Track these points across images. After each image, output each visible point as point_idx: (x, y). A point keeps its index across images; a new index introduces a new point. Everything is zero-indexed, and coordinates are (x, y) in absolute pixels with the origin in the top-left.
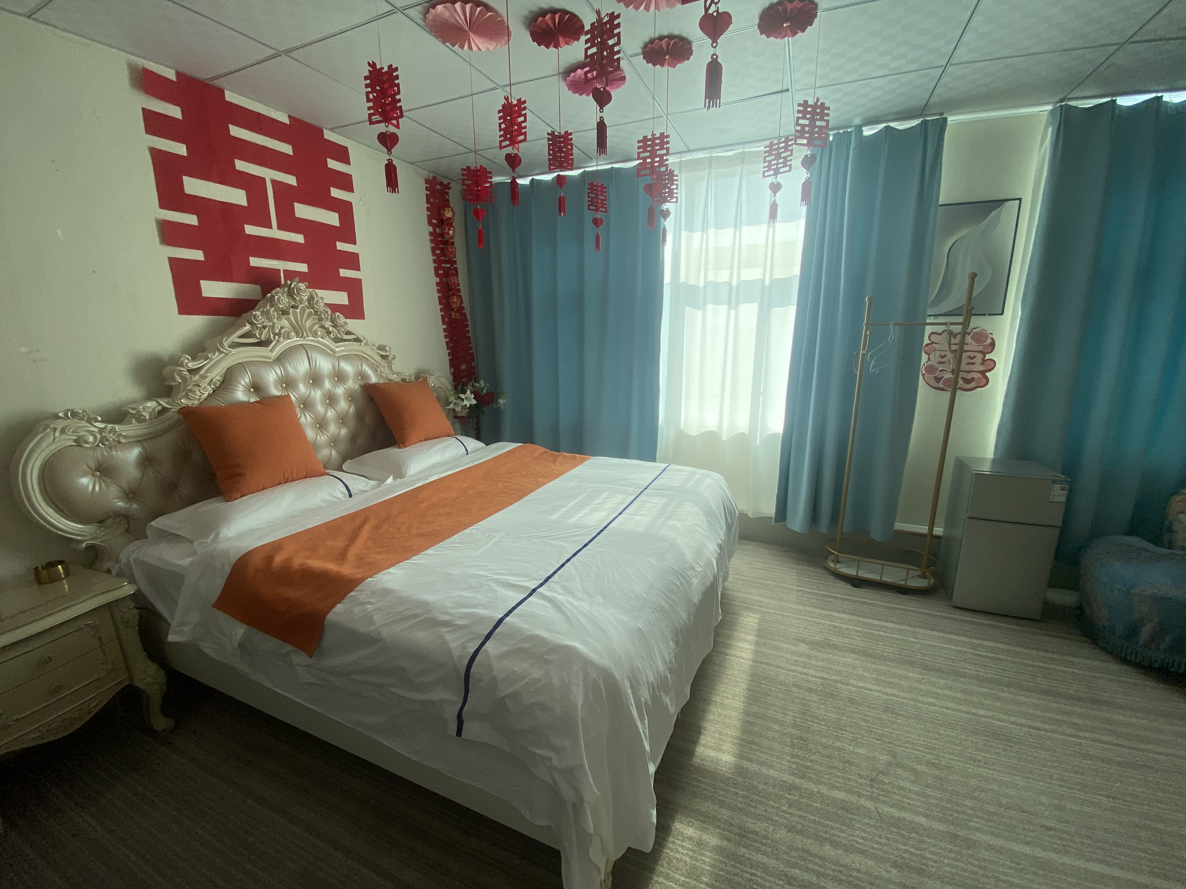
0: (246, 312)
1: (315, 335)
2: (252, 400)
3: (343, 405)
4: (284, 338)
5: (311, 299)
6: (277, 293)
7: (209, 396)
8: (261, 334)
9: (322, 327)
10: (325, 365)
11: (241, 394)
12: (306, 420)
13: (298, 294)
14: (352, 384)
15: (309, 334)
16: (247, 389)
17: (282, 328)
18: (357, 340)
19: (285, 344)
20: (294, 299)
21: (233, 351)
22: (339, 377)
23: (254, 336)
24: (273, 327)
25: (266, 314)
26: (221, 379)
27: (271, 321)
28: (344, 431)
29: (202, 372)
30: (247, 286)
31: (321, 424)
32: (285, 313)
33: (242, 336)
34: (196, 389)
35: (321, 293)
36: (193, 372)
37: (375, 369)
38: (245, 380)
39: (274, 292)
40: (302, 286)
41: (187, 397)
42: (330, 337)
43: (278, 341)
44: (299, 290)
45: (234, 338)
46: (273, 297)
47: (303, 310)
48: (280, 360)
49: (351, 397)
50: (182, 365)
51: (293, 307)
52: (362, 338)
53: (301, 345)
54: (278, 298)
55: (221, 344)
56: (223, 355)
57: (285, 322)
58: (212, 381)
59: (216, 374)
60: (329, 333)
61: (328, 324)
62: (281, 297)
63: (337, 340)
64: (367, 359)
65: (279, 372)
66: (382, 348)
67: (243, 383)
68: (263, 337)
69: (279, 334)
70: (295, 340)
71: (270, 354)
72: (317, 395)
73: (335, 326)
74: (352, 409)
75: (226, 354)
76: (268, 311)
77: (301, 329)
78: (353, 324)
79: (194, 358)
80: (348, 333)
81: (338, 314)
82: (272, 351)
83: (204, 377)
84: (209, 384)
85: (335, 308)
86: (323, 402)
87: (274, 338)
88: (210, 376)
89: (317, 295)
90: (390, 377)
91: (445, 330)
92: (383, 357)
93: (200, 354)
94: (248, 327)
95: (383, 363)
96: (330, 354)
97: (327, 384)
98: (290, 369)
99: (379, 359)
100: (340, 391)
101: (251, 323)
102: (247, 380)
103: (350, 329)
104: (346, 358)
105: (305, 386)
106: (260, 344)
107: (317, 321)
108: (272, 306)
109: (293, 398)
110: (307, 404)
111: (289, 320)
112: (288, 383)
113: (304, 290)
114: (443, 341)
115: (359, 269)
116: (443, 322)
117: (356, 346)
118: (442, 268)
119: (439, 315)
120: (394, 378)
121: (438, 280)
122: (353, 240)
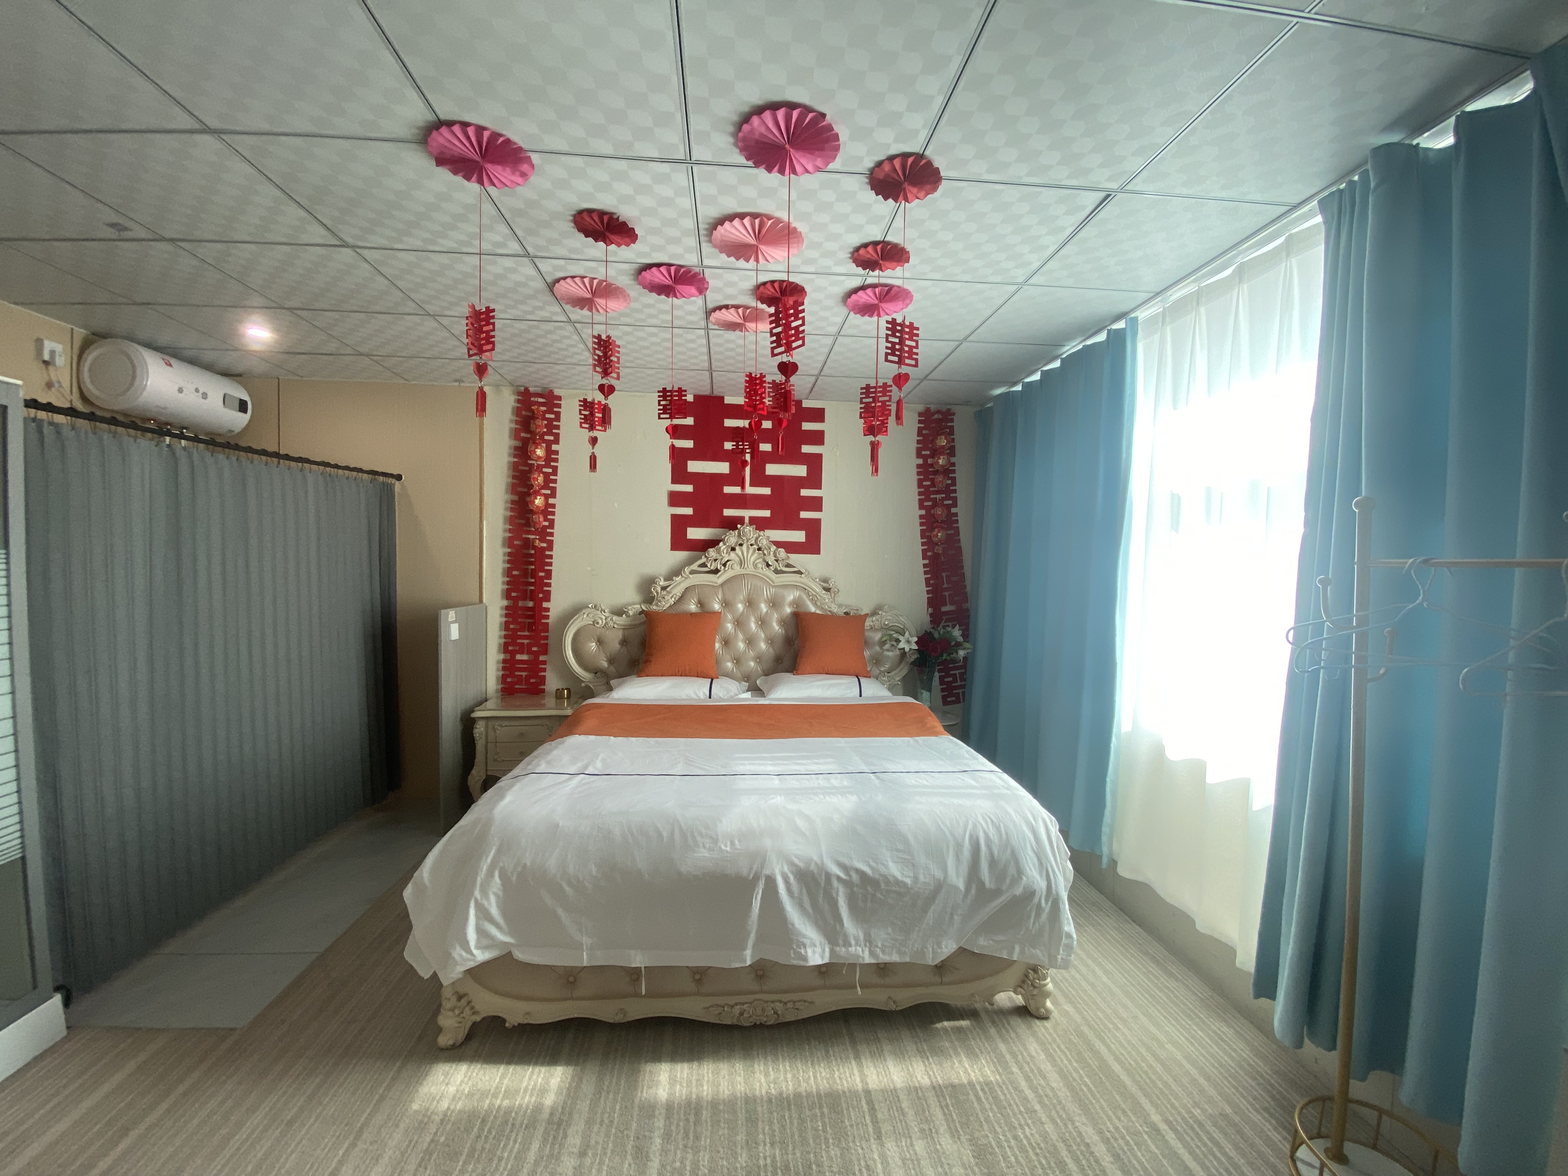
0: (707, 548)
1: (757, 567)
2: (697, 612)
3: (776, 627)
4: (729, 568)
5: (757, 538)
6: (731, 535)
7: (673, 604)
8: (712, 565)
9: (764, 560)
10: (762, 592)
11: (693, 607)
13: (745, 535)
14: (788, 611)
15: (752, 566)
16: (696, 604)
17: (729, 560)
18: (800, 573)
19: (731, 573)
20: (742, 538)
21: (692, 576)
22: (776, 603)
23: (707, 566)
24: (722, 560)
25: (721, 551)
26: (680, 594)
27: (721, 555)
28: (771, 652)
29: (668, 590)
30: (713, 530)
31: (752, 642)
32: (733, 549)
33: (698, 566)
34: (664, 600)
35: (771, 533)
36: (664, 588)
37: (814, 600)
39: (727, 534)
40: (749, 528)
41: (657, 605)
42: (770, 570)
43: (725, 570)
44: (745, 532)
45: (695, 567)
46: (727, 538)
47: (749, 547)
48: (724, 585)
49: (783, 622)
50: (657, 583)
51: (740, 545)
52: (804, 571)
54: (731, 539)
55: (686, 571)
56: (685, 578)
57: (732, 556)
58: (675, 595)
59: (678, 591)
60: (770, 566)
62: (734, 538)
63: (777, 572)
64: (808, 590)
65: (721, 595)
66: (825, 581)
67: (694, 599)
68: (713, 568)
69: (726, 565)
70: (739, 570)
71: (717, 580)
72: (752, 616)
73: (777, 560)
74: (783, 632)
75: (687, 578)
76: (722, 548)
78: (801, 559)
79: (667, 580)
80: (788, 566)
81: (785, 550)
83: (669, 592)
84: (673, 597)
85: (783, 545)
86: (757, 624)
87: (722, 568)
88: (674, 591)
89: (766, 535)
90: (832, 608)
91: (925, 566)
92: (827, 590)
93: (671, 578)
94: (704, 559)
95: (825, 595)
96: (770, 584)
97: (763, 609)
98: (729, 593)
99: (820, 591)
100: (775, 614)
101: (706, 557)
102: (697, 598)
103: (790, 562)
104: (785, 587)
105: (742, 607)
106: (711, 572)
107: (761, 556)
108: (725, 544)
109: (729, 616)
110: (740, 622)
111: (737, 555)
112: (728, 603)
114: (921, 578)
115: (821, 510)
116: (924, 557)
117: (796, 577)
118: (930, 500)
119: (920, 548)
120: (835, 609)
121: (923, 512)
122: (818, 486)
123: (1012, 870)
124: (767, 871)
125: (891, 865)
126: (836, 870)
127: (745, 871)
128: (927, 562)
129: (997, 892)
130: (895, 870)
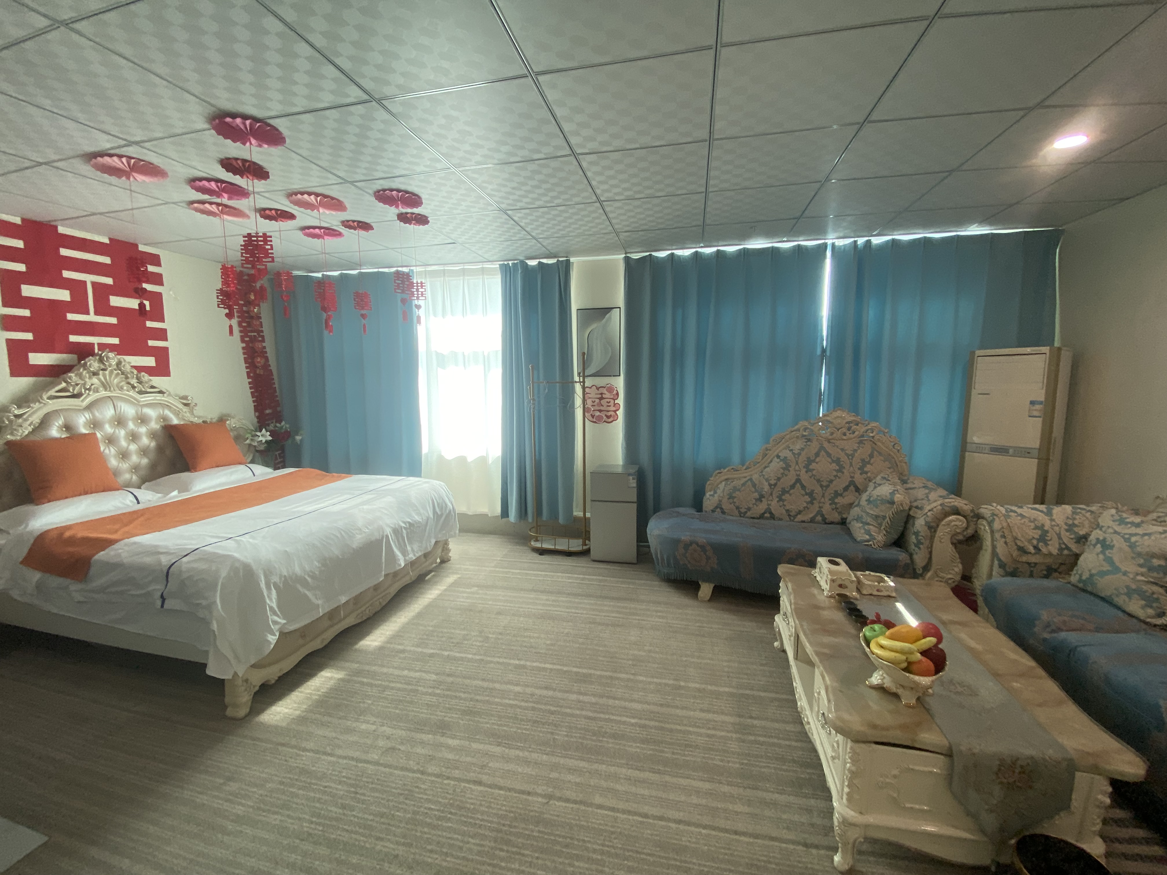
0: (64, 373)
1: (121, 389)
2: (63, 437)
3: (145, 441)
4: (94, 392)
5: (119, 363)
6: (89, 361)
7: (30, 433)
8: (74, 390)
9: (129, 383)
10: (129, 411)
11: (55, 432)
12: (110, 452)
13: (107, 361)
14: (155, 426)
15: (116, 388)
16: (60, 428)
17: (92, 385)
18: (161, 392)
19: (93, 397)
20: (104, 364)
21: (50, 402)
22: (143, 420)
23: (68, 391)
24: (85, 384)
25: (80, 376)
26: (39, 421)
27: (82, 380)
28: (145, 461)
29: (25, 417)
30: (64, 356)
31: (124, 455)
32: (95, 374)
33: (57, 392)
34: (20, 429)
35: (128, 358)
36: (17, 416)
37: (177, 414)
38: (61, 422)
39: (87, 360)
40: (111, 355)
41: (12, 434)
42: (135, 391)
43: (89, 394)
44: (108, 358)
45: (52, 392)
46: (85, 364)
47: (111, 372)
48: (89, 407)
49: (153, 435)
50: (10, 412)
51: (102, 370)
52: (165, 391)
53: (109, 397)
54: (90, 364)
55: (41, 397)
56: (42, 405)
57: (95, 380)
58: (32, 423)
59: (36, 419)
60: (134, 387)
61: (134, 381)
62: (93, 364)
63: (141, 393)
64: (170, 407)
65: (87, 416)
66: (185, 398)
67: (57, 424)
68: (75, 392)
69: (89, 389)
70: (103, 393)
71: (81, 404)
72: (122, 433)
73: (140, 382)
74: (153, 444)
75: (45, 404)
76: (81, 373)
77: (108, 384)
78: (158, 381)
79: (19, 407)
80: (153, 387)
81: (143, 373)
82: (82, 401)
83: (26, 420)
84: (30, 425)
85: (140, 369)
86: (126, 437)
87: (85, 392)
88: (31, 419)
89: (125, 361)
90: (192, 419)
91: (250, 383)
92: (186, 405)
93: (25, 405)
94: (64, 385)
95: (185, 409)
96: (135, 403)
97: (131, 425)
98: (97, 414)
99: (181, 406)
100: (143, 430)
101: (66, 382)
102: (60, 422)
103: (155, 385)
104: (149, 405)
105: (111, 427)
106: (74, 396)
107: (124, 379)
108: (85, 369)
109: (99, 435)
110: (111, 440)
111: (100, 380)
112: (95, 424)
113: (113, 358)
114: (248, 392)
115: (166, 340)
116: (249, 377)
117: (159, 397)
118: (248, 336)
119: (244, 371)
120: (196, 420)
121: (244, 345)
122: (162, 320)
123: (444, 505)
124: (385, 534)
125: (416, 517)
126: (403, 525)
127: (378, 538)
128: (250, 380)
129: (442, 515)
130: (417, 518)
